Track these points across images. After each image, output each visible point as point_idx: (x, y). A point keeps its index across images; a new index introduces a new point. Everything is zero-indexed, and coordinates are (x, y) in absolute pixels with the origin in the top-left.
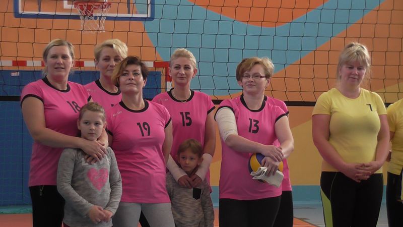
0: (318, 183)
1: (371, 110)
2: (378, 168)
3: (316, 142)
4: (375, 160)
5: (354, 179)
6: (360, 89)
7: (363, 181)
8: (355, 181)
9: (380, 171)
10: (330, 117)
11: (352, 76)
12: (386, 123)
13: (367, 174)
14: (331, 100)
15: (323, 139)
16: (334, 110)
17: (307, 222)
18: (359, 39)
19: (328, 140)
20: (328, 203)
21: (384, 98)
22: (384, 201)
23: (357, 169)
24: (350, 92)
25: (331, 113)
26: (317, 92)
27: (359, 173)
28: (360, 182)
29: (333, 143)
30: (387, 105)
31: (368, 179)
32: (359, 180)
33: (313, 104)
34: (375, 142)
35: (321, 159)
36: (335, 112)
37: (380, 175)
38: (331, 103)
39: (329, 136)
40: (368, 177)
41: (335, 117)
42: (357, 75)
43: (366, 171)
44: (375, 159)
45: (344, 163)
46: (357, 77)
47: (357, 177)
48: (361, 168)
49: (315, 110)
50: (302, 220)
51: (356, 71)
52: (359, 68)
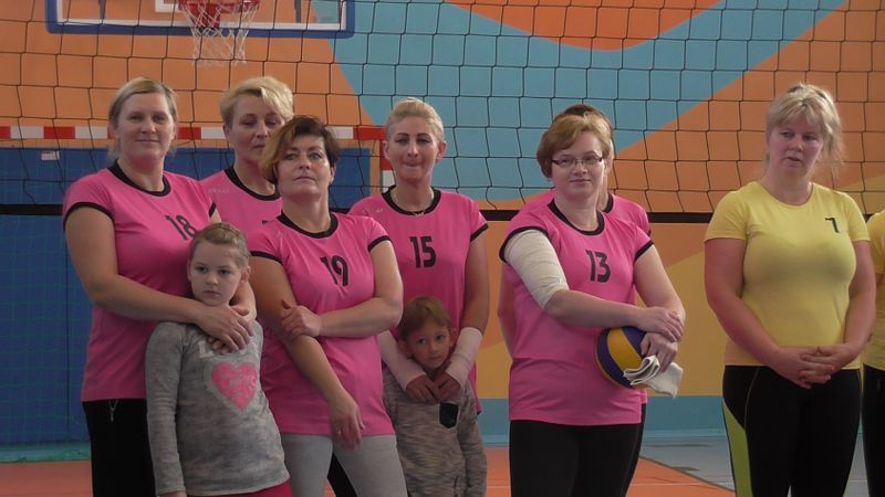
0: (719, 391)
1: (837, 231)
2: (851, 358)
3: (714, 299)
4: (844, 342)
5: (796, 382)
6: (810, 184)
7: (816, 386)
8: (798, 386)
9: (856, 365)
10: (744, 246)
11: (790, 154)
12: (868, 260)
13: (827, 372)
14: (748, 208)
15: (728, 294)
16: (754, 230)
17: (695, 477)
18: (808, 73)
19: (741, 296)
20: (740, 434)
21: (863, 205)
23: (805, 359)
25: (747, 236)
26: (715, 192)
27: (807, 369)
28: (809, 387)
29: (751, 301)
31: (829, 381)
32: (808, 383)
33: (706, 218)
34: (844, 300)
35: (723, 338)
36: (757, 233)
37: (855, 372)
38: (749, 215)
39: (742, 286)
40: (829, 377)
41: (755, 246)
42: (800, 151)
43: (823, 366)
44: (845, 337)
45: (775, 347)
46: (800, 156)
47: (804, 377)
48: (814, 358)
49: (712, 230)
50: (682, 470)
51: (799, 142)
52: (807, 137)
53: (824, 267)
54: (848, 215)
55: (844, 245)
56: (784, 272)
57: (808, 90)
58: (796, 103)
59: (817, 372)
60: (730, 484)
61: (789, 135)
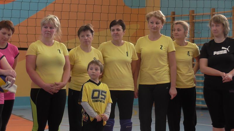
0: (29, 95)
1: (60, 53)
2: (64, 86)
3: (28, 71)
4: (62, 82)
5: (50, 92)
6: (53, 41)
7: (54, 93)
8: (50, 93)
9: (65, 88)
10: (36, 57)
11: (47, 32)
12: (68, 60)
13: (57, 90)
14: (37, 47)
15: (32, 69)
16: (38, 53)
17: (23, 118)
18: (53, 12)
19: (35, 70)
20: (35, 106)
21: (67, 46)
22: (66, 105)
23: (52, 86)
24: (48, 42)
25: (37, 54)
26: (29, 42)
27: (52, 89)
28: (53, 94)
30: (69, 50)
31: (58, 92)
32: (52, 93)
33: (26, 49)
34: (62, 71)
35: (31, 81)
36: (39, 54)
37: (65, 90)
38: (37, 48)
39: (36, 67)
40: (58, 91)
41: (39, 57)
42: (49, 31)
43: (57, 88)
44: (62, 81)
45: (44, 83)
46: (49, 33)
47: (51, 91)
48: (54, 86)
49: (28, 53)
50: (20, 116)
51: (49, 29)
52: (51, 28)
53: (57, 62)
54: (63, 49)
55: (62, 56)
56: (47, 64)
57: (51, 16)
58: (47, 19)
59: (55, 90)
60: (32, 120)
61: (46, 27)
